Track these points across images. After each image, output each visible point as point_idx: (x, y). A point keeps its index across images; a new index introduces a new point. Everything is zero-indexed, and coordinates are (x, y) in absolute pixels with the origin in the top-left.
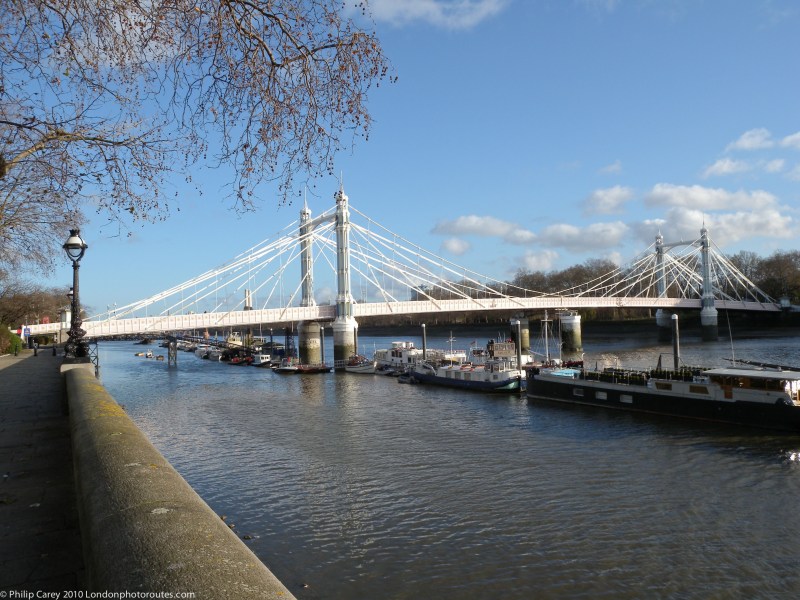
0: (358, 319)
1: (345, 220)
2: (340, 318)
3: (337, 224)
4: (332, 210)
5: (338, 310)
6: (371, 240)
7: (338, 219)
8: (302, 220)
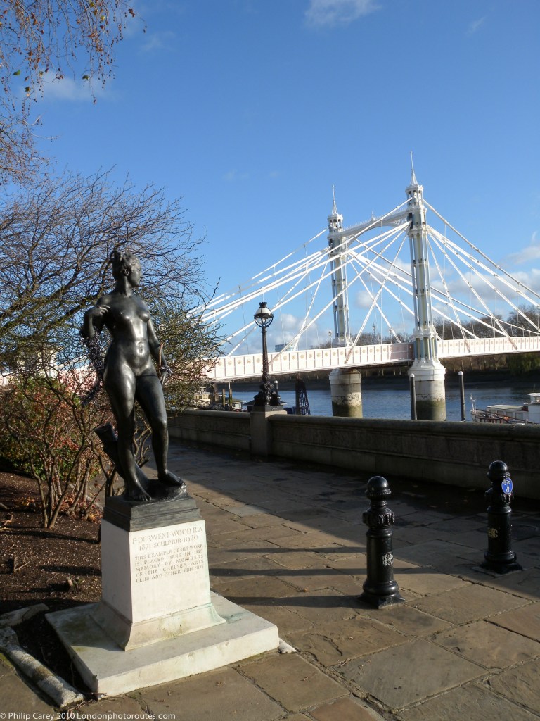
0: (444, 362)
1: (423, 221)
2: (423, 360)
3: (411, 226)
4: (401, 207)
5: (415, 349)
6: (447, 250)
7: (412, 217)
8: (331, 230)
